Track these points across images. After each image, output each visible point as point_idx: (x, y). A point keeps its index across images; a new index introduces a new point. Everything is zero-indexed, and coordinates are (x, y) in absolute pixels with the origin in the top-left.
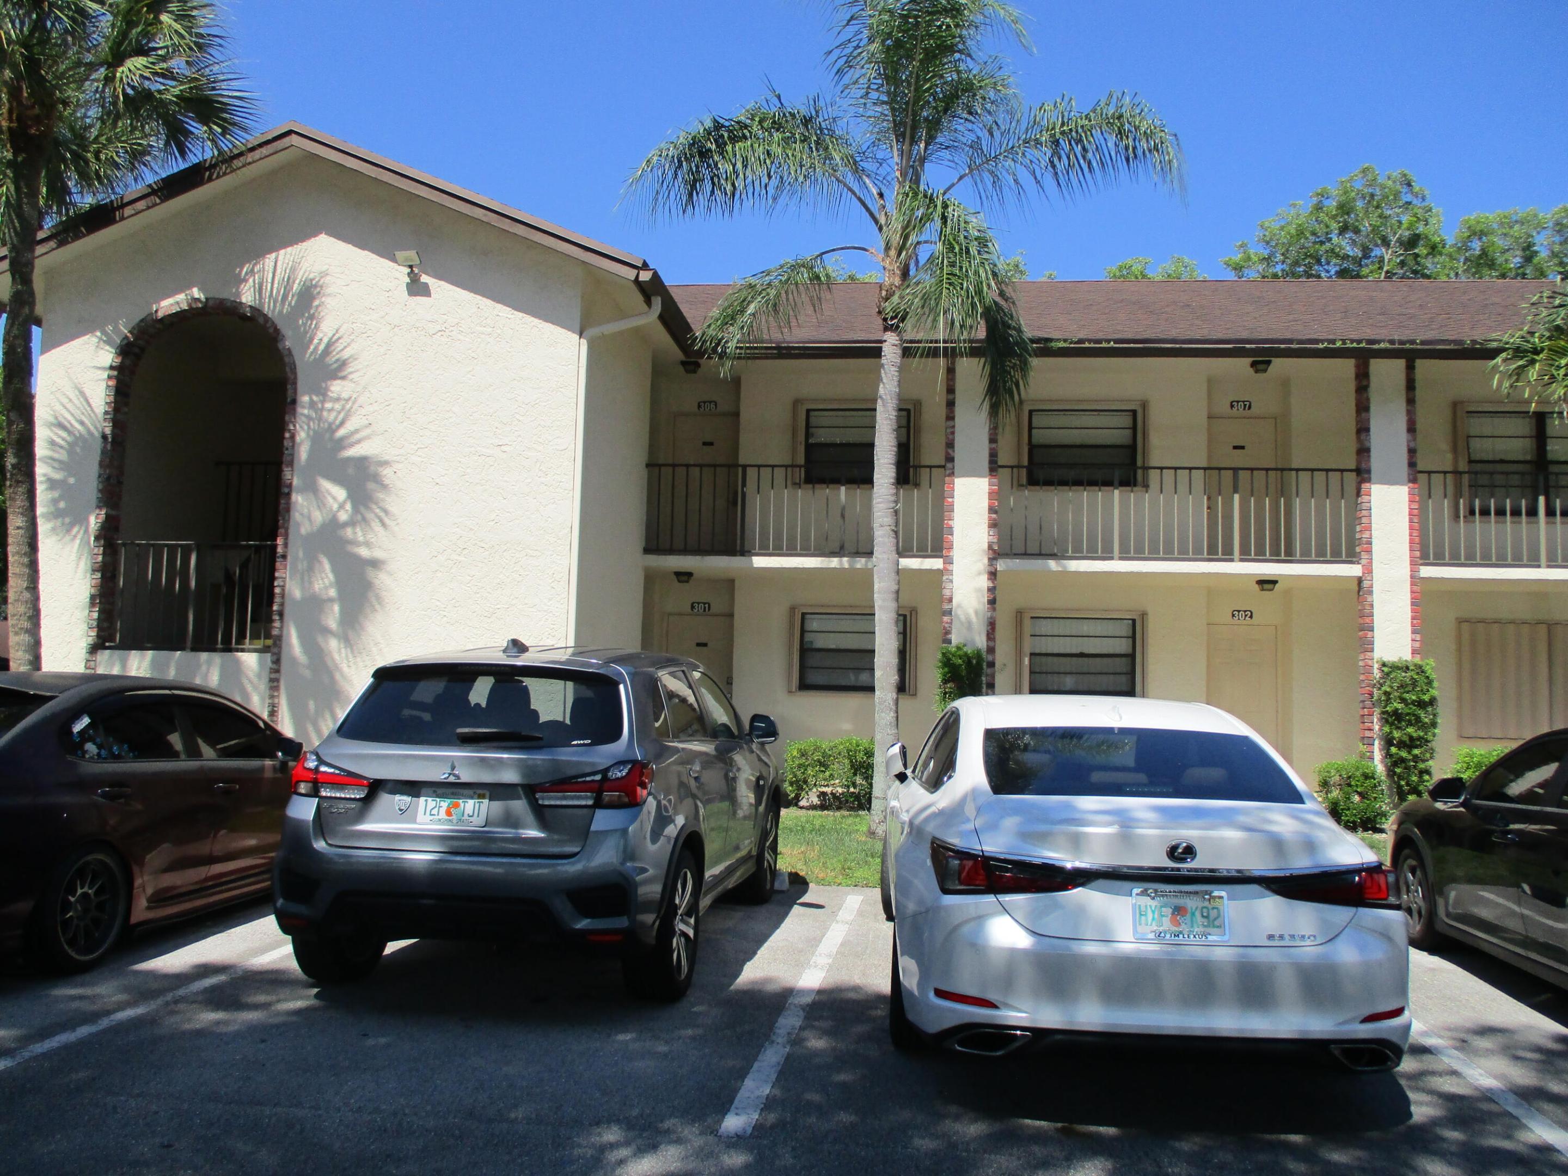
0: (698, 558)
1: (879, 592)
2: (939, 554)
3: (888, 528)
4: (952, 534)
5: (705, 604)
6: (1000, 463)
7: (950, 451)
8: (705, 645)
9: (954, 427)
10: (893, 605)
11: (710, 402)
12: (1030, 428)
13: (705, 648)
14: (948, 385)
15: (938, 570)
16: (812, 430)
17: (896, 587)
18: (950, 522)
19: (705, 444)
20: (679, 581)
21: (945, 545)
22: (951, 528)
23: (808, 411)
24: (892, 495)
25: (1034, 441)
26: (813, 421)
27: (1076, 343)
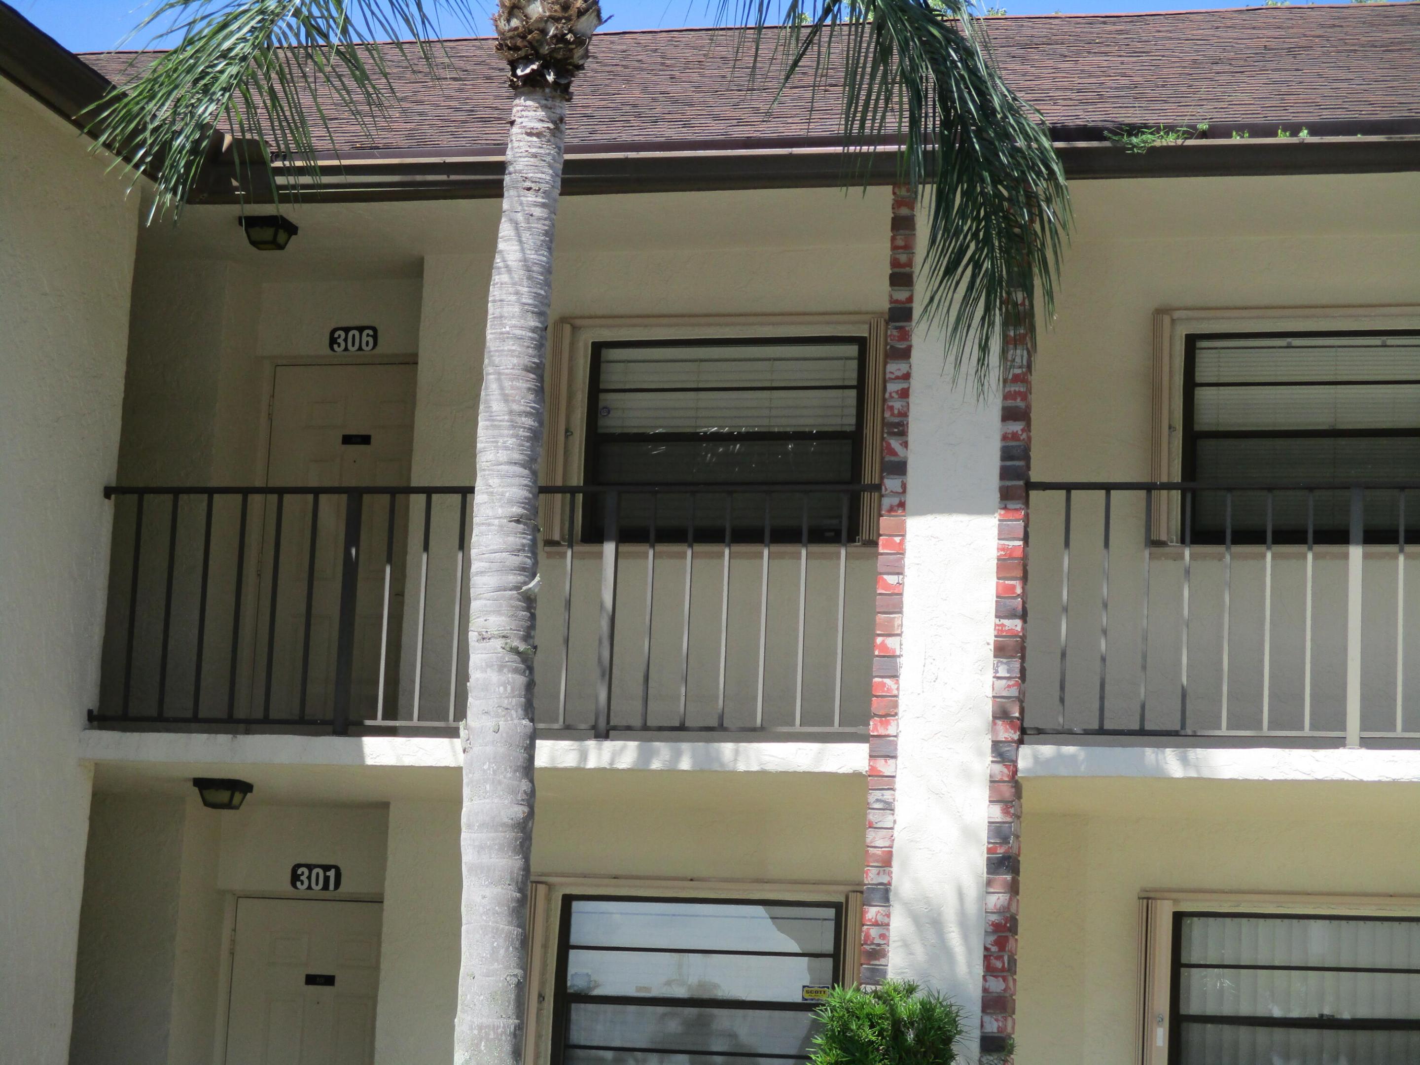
2: (860, 730)
4: (895, 676)
5: (326, 868)
6: (1035, 477)
7: (895, 444)
8: (329, 980)
9: (907, 377)
11: (361, 329)
12: (1190, 384)
13: (327, 989)
14: (895, 263)
15: (856, 776)
16: (607, 399)
18: (891, 642)
19: (348, 440)
20: (207, 804)
21: (876, 705)
22: (892, 657)
23: (598, 348)
26: (613, 376)
27: (1204, 135)
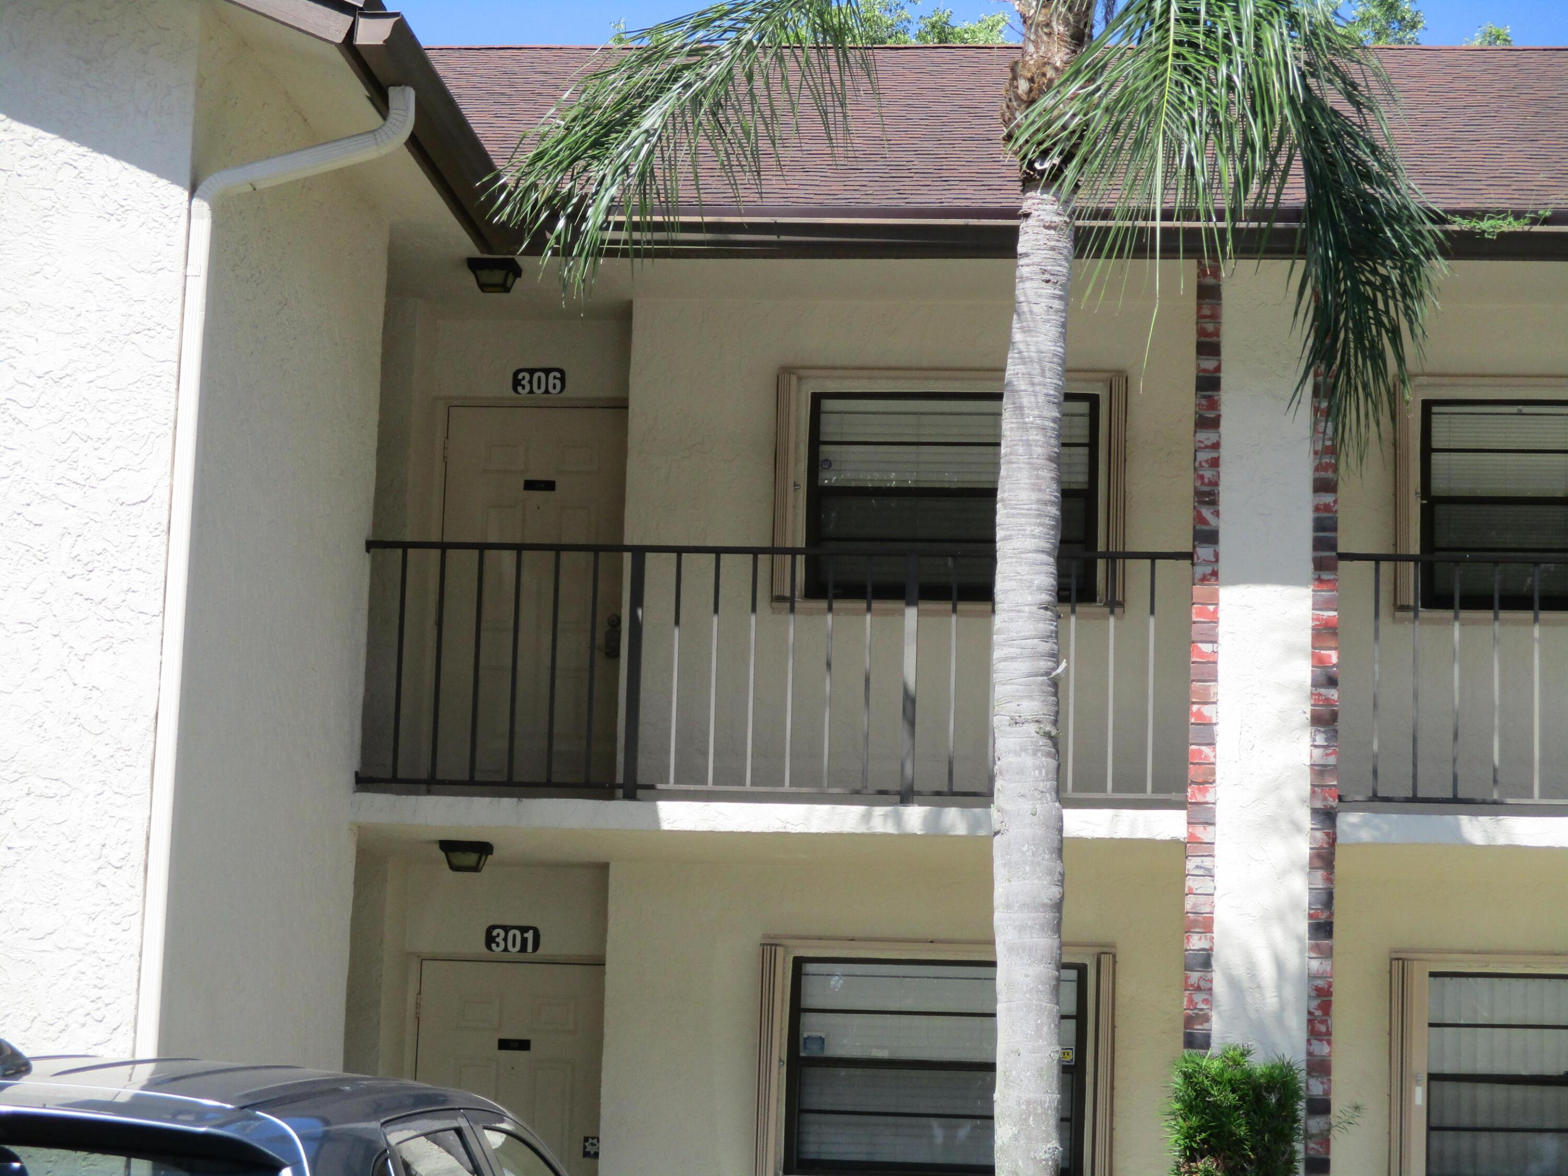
0: (507, 803)
1: (1008, 907)
2: (1174, 796)
3: (1032, 728)
4: (1212, 744)
5: (523, 930)
6: (1342, 549)
7: (1206, 513)
8: (524, 1045)
9: (1216, 446)
10: (1045, 942)
11: (547, 371)
12: (1427, 450)
13: (524, 1054)
14: (1201, 332)
15: (1175, 842)
16: (826, 451)
17: (1055, 892)
18: (1207, 710)
19: (530, 485)
20: (455, 868)
21: (1194, 773)
22: (1208, 725)
23: (817, 399)
24: (1045, 638)
25: (1440, 486)
26: (830, 428)
27: (1546, 221)
